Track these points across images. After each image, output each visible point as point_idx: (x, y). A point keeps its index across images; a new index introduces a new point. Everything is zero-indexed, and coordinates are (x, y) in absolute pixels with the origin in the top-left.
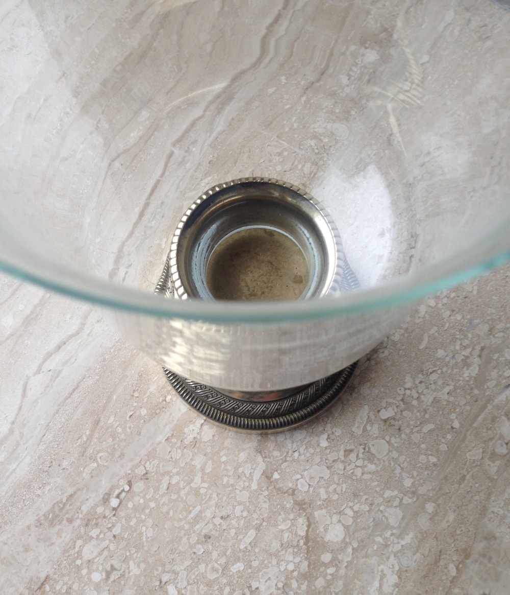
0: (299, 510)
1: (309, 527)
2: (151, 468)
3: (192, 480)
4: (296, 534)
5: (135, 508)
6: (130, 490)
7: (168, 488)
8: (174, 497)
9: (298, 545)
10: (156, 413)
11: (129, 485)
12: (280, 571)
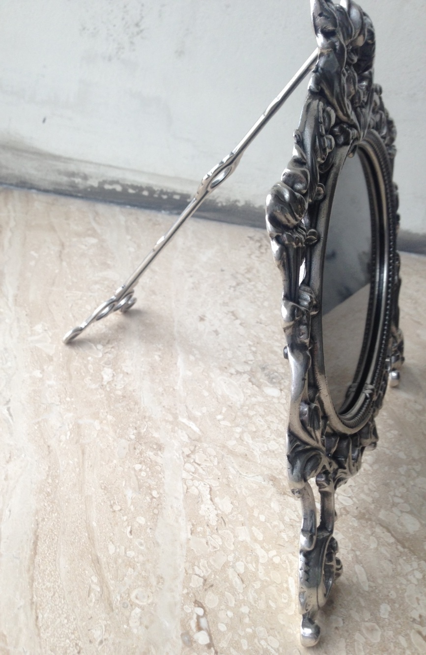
0: (367, 522)
1: (389, 531)
2: (205, 571)
3: (257, 557)
4: (389, 544)
5: (231, 627)
6: (205, 611)
7: (243, 581)
8: (257, 585)
9: (401, 552)
10: (155, 514)
11: (199, 606)
12: (416, 585)
